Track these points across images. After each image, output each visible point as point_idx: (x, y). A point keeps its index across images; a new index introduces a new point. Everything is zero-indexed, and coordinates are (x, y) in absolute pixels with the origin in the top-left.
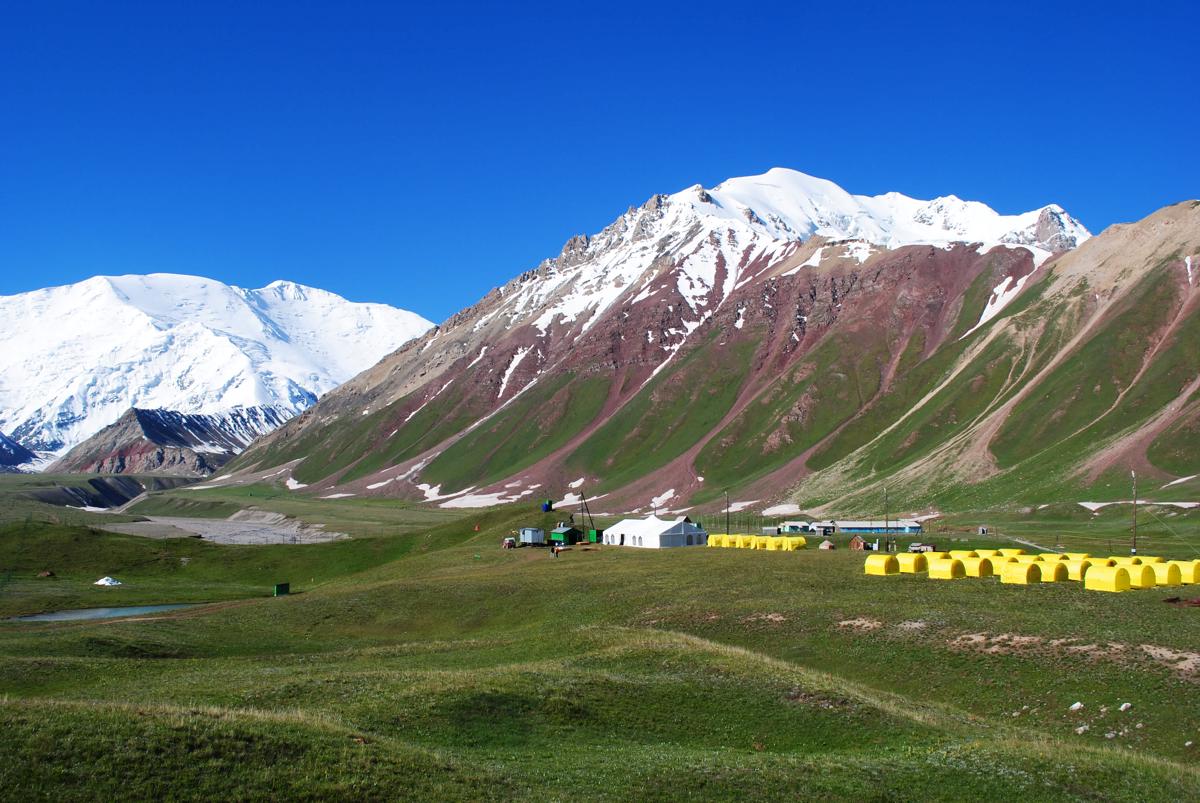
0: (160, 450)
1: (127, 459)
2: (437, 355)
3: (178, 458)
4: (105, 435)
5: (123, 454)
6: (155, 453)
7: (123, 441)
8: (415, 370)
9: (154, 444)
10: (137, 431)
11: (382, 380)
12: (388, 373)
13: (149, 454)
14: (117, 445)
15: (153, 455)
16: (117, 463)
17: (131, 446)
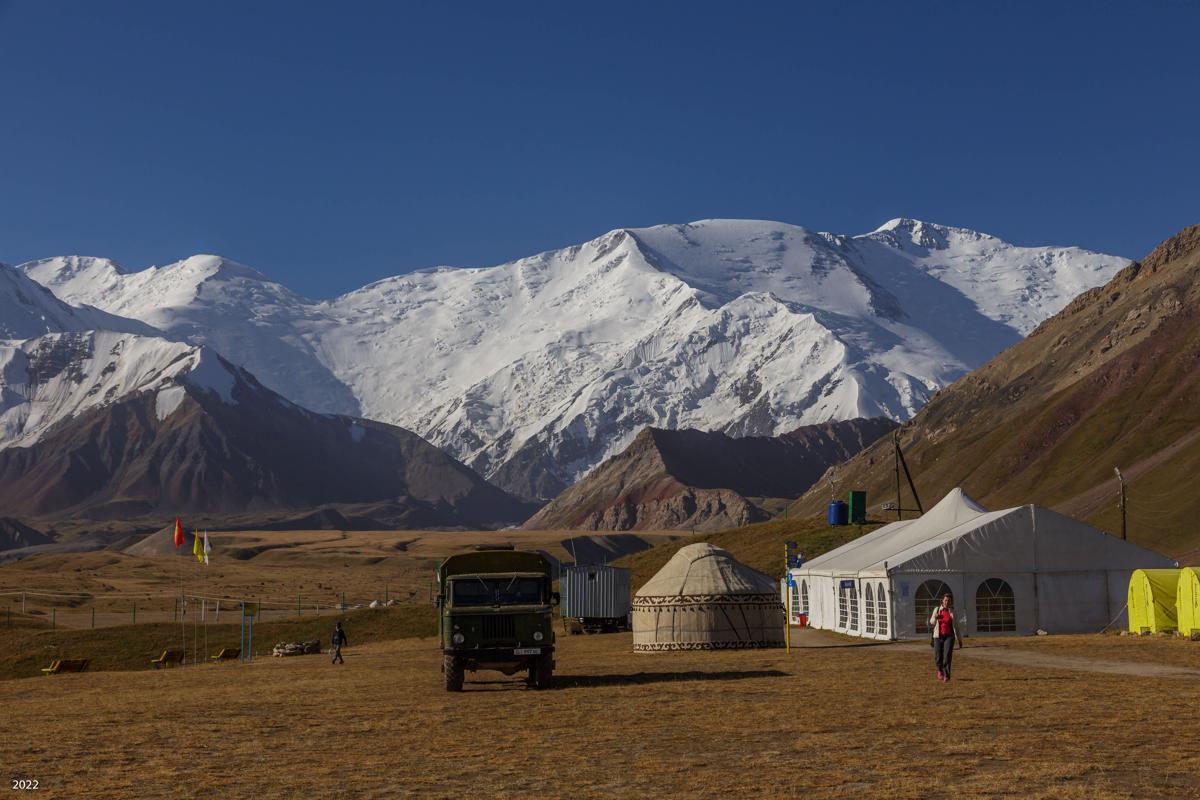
0: (687, 494)
1: (640, 507)
2: (1132, 314)
3: (715, 506)
4: (607, 472)
5: (631, 501)
6: (680, 498)
7: (635, 480)
8: (1095, 340)
9: (679, 485)
10: (654, 465)
11: (1037, 362)
12: (1047, 350)
13: (672, 500)
14: (626, 486)
15: (676, 502)
16: (623, 515)
17: (645, 488)
